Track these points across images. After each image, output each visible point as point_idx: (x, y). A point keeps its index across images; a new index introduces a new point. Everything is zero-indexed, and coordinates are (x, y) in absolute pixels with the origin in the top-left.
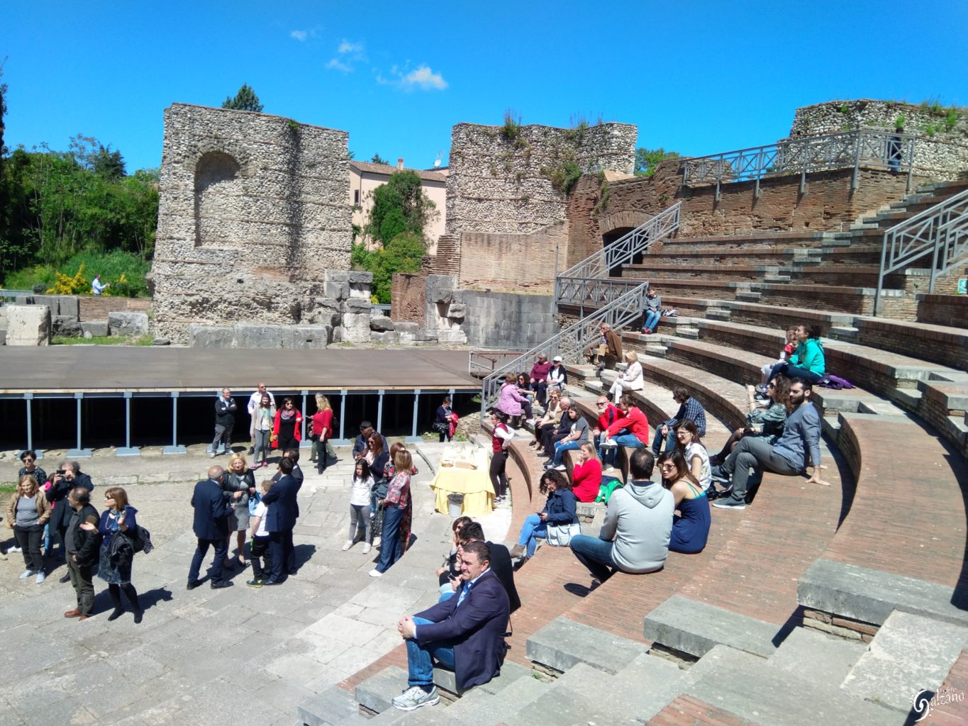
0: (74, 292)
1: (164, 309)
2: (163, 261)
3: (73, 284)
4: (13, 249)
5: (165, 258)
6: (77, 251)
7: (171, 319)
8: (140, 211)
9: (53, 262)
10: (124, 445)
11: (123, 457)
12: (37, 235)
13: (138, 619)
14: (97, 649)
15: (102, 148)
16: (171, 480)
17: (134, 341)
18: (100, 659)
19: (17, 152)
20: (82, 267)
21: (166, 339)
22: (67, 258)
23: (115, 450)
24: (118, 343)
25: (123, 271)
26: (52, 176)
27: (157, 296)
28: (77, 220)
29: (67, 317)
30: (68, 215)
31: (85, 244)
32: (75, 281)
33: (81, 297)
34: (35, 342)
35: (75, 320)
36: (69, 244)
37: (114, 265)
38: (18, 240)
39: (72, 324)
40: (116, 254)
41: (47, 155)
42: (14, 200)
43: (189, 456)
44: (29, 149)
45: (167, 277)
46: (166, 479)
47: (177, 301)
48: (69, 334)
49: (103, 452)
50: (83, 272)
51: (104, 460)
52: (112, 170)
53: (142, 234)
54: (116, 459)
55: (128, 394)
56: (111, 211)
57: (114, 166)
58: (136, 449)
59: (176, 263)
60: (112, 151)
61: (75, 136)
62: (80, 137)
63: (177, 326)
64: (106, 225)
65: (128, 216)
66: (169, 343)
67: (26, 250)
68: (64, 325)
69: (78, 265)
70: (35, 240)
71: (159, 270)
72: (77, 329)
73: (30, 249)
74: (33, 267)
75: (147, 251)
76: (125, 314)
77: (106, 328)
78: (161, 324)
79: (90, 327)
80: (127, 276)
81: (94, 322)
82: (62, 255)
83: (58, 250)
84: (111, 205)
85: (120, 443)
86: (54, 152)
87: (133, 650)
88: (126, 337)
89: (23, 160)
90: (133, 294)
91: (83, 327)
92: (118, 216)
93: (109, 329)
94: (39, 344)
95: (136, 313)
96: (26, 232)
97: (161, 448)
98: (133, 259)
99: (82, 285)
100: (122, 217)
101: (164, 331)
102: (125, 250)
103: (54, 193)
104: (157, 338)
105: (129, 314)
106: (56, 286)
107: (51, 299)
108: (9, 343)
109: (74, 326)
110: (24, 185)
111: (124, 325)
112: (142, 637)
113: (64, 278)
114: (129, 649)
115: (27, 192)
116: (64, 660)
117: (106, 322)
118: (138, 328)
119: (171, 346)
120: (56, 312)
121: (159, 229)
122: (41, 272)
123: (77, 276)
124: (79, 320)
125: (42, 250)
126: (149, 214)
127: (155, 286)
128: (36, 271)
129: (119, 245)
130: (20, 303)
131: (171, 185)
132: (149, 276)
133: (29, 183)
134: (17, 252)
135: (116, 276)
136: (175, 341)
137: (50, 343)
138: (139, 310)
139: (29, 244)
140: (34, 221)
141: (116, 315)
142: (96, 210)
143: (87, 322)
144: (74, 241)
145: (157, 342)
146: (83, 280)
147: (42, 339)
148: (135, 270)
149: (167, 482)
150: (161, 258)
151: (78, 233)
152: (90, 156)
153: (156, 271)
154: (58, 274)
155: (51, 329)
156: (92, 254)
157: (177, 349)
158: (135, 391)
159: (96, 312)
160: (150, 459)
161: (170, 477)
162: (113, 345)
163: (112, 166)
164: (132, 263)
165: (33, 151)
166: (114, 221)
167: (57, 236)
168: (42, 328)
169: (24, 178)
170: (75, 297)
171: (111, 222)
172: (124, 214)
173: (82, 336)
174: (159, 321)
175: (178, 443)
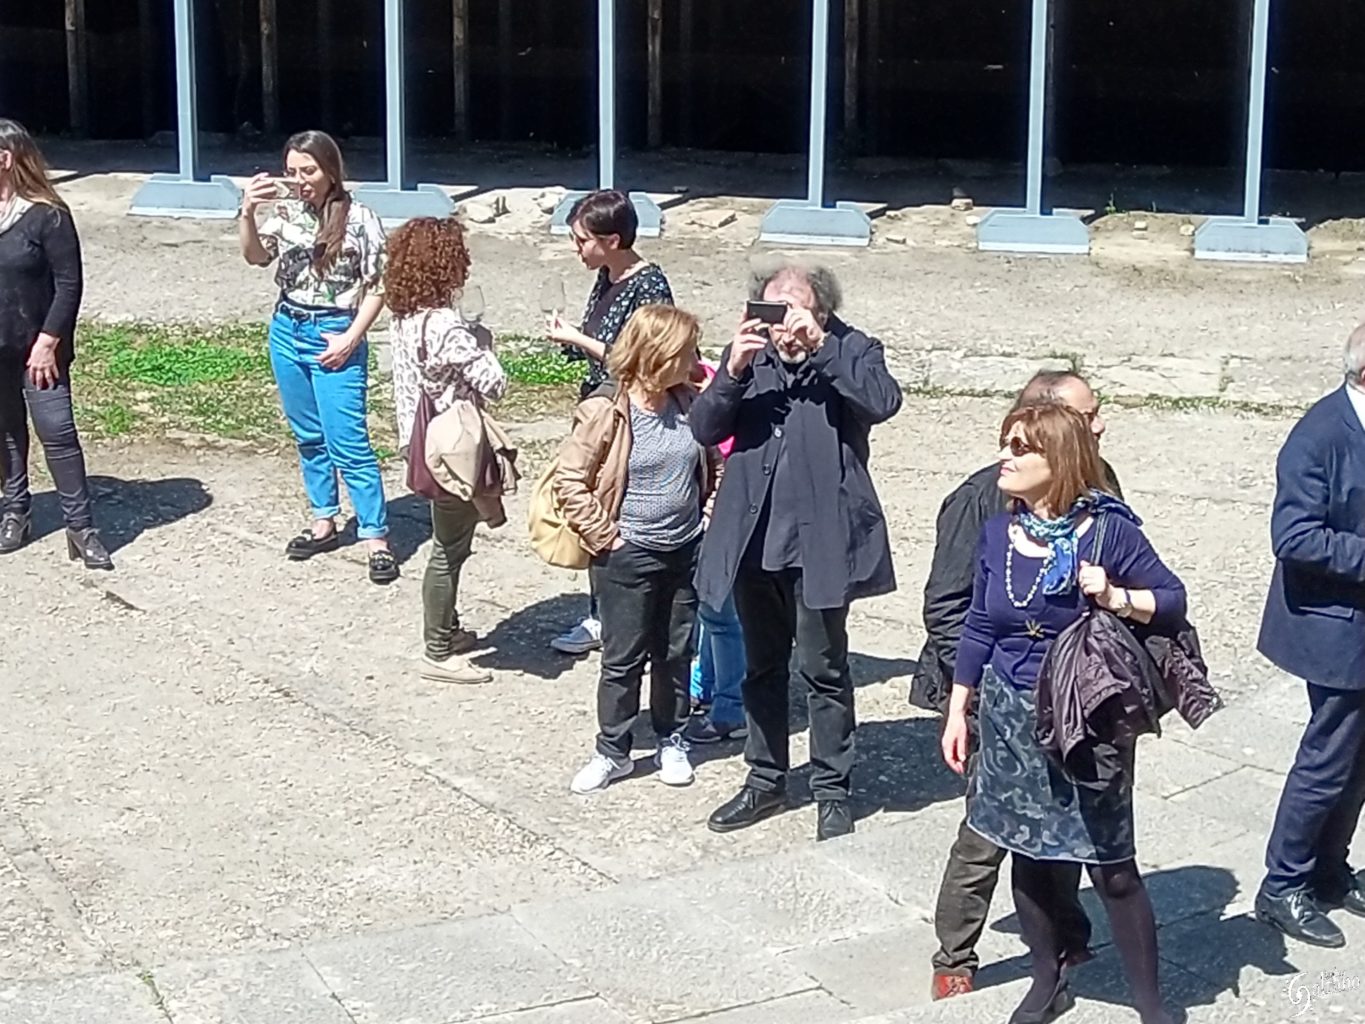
10: (1015, 196)
11: (1009, 258)
16: (1231, 395)
23: (974, 216)
43: (1311, 278)
46: (1209, 389)
49: (920, 225)
51: (929, 262)
54: (978, 261)
58: (1068, 218)
85: (1002, 189)
97: (1186, 225)
149: (1213, 402)
160: (1134, 275)
161: (1228, 379)
175: (1269, 206)
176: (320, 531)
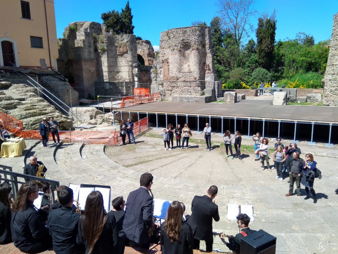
0: (294, 87)
1: (328, 92)
2: (329, 74)
3: (294, 85)
4: (276, 74)
5: (330, 73)
6: (296, 73)
7: (330, 96)
8: (320, 57)
9: (288, 78)
10: (310, 141)
11: (310, 145)
12: (283, 69)
13: (315, 202)
14: (300, 208)
15: (306, 36)
16: (328, 156)
17: (315, 104)
18: (301, 211)
19: (279, 42)
20: (297, 79)
21: (328, 103)
22: (293, 76)
23: (307, 142)
24: (310, 105)
25: (312, 79)
26: (289, 48)
27: (325, 87)
28: (297, 63)
29: (292, 96)
30: (294, 61)
31: (299, 71)
32: (295, 84)
33: (297, 89)
34: (282, 104)
35: (295, 97)
36: (293, 71)
37: (309, 78)
38: (277, 71)
39: (294, 98)
40: (310, 73)
41: (288, 41)
42: (277, 58)
43: (335, 148)
44: (283, 41)
45: (330, 80)
46: (326, 155)
47: (333, 89)
48: (293, 102)
49: (303, 142)
50: (298, 81)
51: (303, 145)
52: (309, 43)
53: (320, 65)
54: (307, 145)
55: (313, 123)
56: (309, 58)
57: (311, 41)
58: (314, 143)
59: (334, 74)
60: (310, 36)
61: (298, 33)
62: (300, 33)
63: (332, 99)
64: (307, 63)
65: (315, 59)
66: (329, 105)
67: (279, 74)
68: (291, 98)
69: (296, 78)
70: (282, 71)
71: (327, 78)
72: (295, 100)
73: (281, 74)
74: (281, 80)
75: (321, 71)
76: (312, 94)
77: (305, 99)
78: (326, 98)
79: (300, 99)
80: (313, 81)
81: (301, 97)
82: (291, 75)
83: (290, 73)
84: (309, 56)
85: (309, 140)
86: (290, 40)
87: (313, 212)
88: (312, 103)
89: (281, 44)
90: (316, 87)
91: (297, 99)
92: (312, 59)
93: (306, 100)
94: (283, 105)
95: (317, 94)
96: (280, 68)
97: (324, 144)
98: (316, 75)
99: (297, 85)
100: (313, 60)
101: (327, 101)
102: (313, 72)
103: (290, 54)
104: (324, 103)
105: (314, 95)
106: (288, 86)
107: (287, 90)
108: (274, 104)
109: (294, 99)
110: (280, 53)
111: (312, 99)
112: (316, 208)
113: (291, 83)
114: (311, 211)
115: (281, 55)
116: (289, 207)
117: (305, 97)
118: (317, 99)
119: (329, 106)
120: (289, 94)
121: (328, 62)
122: (284, 81)
123: (296, 82)
124: (296, 97)
125: (285, 74)
126: (323, 57)
127: (325, 84)
128: (282, 81)
129: (311, 70)
130: (278, 91)
131: (334, 44)
132: (323, 80)
133: (282, 52)
134: (277, 75)
135: (309, 81)
136: (331, 104)
137: (286, 104)
138: (318, 93)
139: (281, 72)
140: (282, 64)
141: (309, 95)
142: (304, 58)
143: (299, 97)
144: (295, 70)
145: (324, 105)
146: (298, 83)
147: (284, 103)
148: (316, 79)
149: (326, 156)
150: (328, 73)
151: (297, 67)
152: (302, 39)
153: (326, 78)
154: (289, 81)
155: (287, 100)
156: (301, 74)
157: (332, 107)
158: (316, 122)
159: (302, 94)
160: (320, 147)
161: (327, 155)
162: (307, 106)
163: (310, 41)
164: (315, 76)
165: (284, 41)
166: (310, 61)
167: (290, 69)
168: (284, 99)
169: (280, 50)
170: (295, 89)
171: (309, 62)
172: (314, 58)
173: (297, 102)
174: (325, 97)
175: (331, 143)
176: (257, 159)
